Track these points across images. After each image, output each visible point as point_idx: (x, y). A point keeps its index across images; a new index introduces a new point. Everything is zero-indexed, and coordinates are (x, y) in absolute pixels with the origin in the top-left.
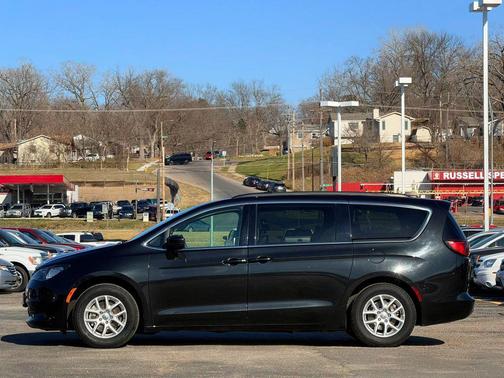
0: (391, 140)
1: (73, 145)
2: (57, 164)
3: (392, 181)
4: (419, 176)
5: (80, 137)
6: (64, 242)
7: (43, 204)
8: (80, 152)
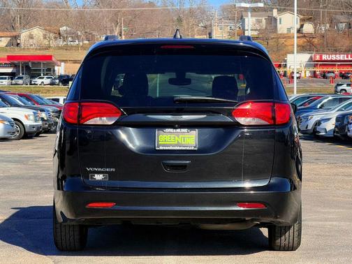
0: (285, 32)
1: (59, 34)
2: (48, 48)
3: (286, 61)
4: (305, 57)
5: (64, 28)
6: (51, 104)
7: (38, 76)
8: (65, 39)
